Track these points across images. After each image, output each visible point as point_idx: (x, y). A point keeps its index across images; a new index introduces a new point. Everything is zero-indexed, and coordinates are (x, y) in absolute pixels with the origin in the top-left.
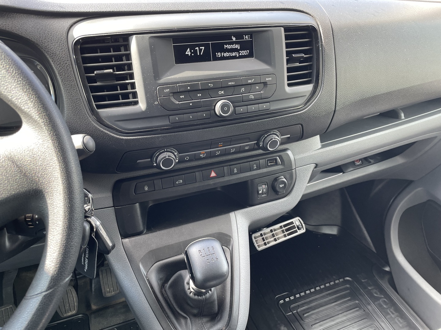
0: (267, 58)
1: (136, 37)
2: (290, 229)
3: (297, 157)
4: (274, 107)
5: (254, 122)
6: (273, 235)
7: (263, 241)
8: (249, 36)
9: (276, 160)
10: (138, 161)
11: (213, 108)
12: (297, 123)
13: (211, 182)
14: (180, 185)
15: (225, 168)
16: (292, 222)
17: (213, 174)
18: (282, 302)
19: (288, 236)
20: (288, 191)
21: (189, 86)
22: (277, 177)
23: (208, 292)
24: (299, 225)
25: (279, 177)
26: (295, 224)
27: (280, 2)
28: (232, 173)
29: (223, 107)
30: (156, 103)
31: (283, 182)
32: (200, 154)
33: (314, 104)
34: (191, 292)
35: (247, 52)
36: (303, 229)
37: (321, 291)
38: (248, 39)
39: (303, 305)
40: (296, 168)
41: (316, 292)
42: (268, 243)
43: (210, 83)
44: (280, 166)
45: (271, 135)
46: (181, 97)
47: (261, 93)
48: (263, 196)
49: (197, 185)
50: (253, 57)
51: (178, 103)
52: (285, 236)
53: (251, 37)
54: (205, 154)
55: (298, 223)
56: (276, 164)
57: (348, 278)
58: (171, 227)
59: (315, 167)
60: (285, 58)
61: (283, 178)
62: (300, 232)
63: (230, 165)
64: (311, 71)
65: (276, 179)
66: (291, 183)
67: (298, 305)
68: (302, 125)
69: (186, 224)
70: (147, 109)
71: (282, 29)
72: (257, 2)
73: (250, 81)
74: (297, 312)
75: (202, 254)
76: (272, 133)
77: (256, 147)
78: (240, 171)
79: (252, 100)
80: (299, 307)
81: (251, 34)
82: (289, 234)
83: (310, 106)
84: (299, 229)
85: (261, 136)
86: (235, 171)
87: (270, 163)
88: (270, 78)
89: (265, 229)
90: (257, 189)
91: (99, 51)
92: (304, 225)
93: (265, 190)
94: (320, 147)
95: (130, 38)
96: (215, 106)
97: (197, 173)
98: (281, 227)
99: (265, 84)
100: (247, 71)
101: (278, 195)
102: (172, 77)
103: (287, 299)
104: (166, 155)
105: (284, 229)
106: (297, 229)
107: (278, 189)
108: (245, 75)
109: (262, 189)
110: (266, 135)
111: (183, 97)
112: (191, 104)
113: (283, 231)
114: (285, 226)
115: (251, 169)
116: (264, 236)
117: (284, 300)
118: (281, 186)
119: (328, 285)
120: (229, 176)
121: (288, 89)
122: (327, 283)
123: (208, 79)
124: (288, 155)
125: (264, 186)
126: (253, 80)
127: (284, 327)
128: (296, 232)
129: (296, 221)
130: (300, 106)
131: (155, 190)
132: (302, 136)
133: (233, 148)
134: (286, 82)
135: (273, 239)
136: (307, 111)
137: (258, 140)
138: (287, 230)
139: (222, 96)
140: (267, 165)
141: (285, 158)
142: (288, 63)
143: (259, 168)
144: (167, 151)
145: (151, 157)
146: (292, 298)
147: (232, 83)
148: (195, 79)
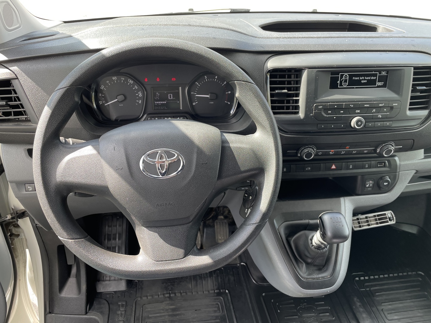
0: (397, 89)
1: (308, 71)
2: (382, 219)
3: (402, 163)
4: (395, 125)
5: (377, 134)
6: (367, 221)
7: (359, 224)
8: (386, 72)
9: (385, 163)
10: (288, 151)
11: (350, 122)
12: (410, 139)
13: (331, 172)
14: (308, 171)
15: (344, 163)
16: (385, 213)
17: (334, 167)
18: (357, 279)
19: (380, 224)
20: (389, 188)
21: (336, 105)
22: (383, 177)
23: (325, 249)
24: (391, 217)
25: (385, 176)
26: (387, 216)
27: (412, 45)
28: (348, 168)
29: (357, 122)
30: (311, 115)
31: (387, 181)
32: (331, 151)
33: (427, 126)
34: (313, 245)
35: (382, 83)
36: (394, 221)
37: (394, 278)
38: (385, 74)
39: (375, 285)
40: (400, 171)
41: (389, 278)
42: (363, 226)
43: (352, 104)
44: (387, 168)
45: (388, 145)
46: (329, 112)
47: (387, 114)
48: (369, 189)
49: (320, 173)
50: (386, 87)
51: (326, 116)
52: (377, 223)
53: (387, 73)
54: (334, 152)
55: (390, 216)
56: (385, 166)
57: (420, 273)
58: (297, 200)
59: (415, 173)
60: (411, 89)
61: (387, 178)
62: (390, 223)
63: (347, 162)
64: (429, 99)
65: (381, 178)
66: (394, 183)
67: (372, 285)
68: (413, 140)
69: (307, 199)
70: (304, 118)
71: (412, 68)
72: (394, 44)
73: (380, 105)
74: (370, 290)
75: (333, 221)
76: (389, 143)
77: (373, 151)
78: (355, 168)
79: (379, 118)
80: (372, 286)
81: (388, 72)
82: (381, 223)
83: (423, 127)
84: (390, 220)
85: (380, 145)
86: (351, 167)
87: (379, 164)
88: (396, 103)
89: (360, 215)
90: (365, 183)
91: (278, 77)
92: (395, 218)
93: (371, 185)
94: (423, 157)
95: (303, 70)
96: (351, 120)
97: (322, 165)
98: (375, 216)
99: (392, 108)
100: (380, 98)
101: (380, 190)
102: (326, 98)
103: (362, 278)
104: (310, 150)
105: (377, 218)
106: (388, 220)
107: (381, 186)
108: (378, 100)
109: (369, 184)
110: (384, 145)
111: (330, 112)
112: (335, 118)
113: (376, 220)
114: (378, 216)
115: (363, 167)
116: (360, 221)
117: (359, 278)
118: (385, 184)
119: (401, 274)
120: (345, 170)
121: (409, 113)
122: (401, 273)
123: (350, 101)
124: (395, 160)
125: (371, 182)
126: (384, 104)
127: (357, 298)
128: (387, 222)
129: (389, 214)
130: (416, 126)
131: (290, 172)
132: (412, 148)
133: (355, 151)
134: (408, 107)
135: (366, 224)
136: (420, 130)
137: (377, 147)
138: (379, 219)
139: (358, 113)
140: (377, 166)
141: (392, 162)
142: (412, 92)
143: (370, 167)
144: (310, 147)
145: (298, 150)
146: (367, 278)
147: (367, 105)
148: (341, 100)
